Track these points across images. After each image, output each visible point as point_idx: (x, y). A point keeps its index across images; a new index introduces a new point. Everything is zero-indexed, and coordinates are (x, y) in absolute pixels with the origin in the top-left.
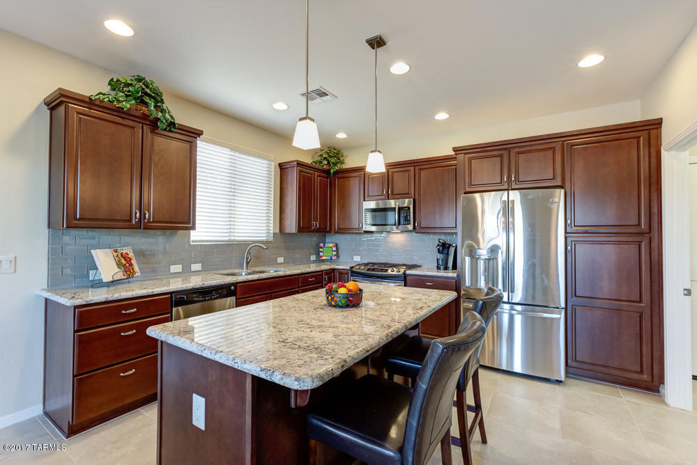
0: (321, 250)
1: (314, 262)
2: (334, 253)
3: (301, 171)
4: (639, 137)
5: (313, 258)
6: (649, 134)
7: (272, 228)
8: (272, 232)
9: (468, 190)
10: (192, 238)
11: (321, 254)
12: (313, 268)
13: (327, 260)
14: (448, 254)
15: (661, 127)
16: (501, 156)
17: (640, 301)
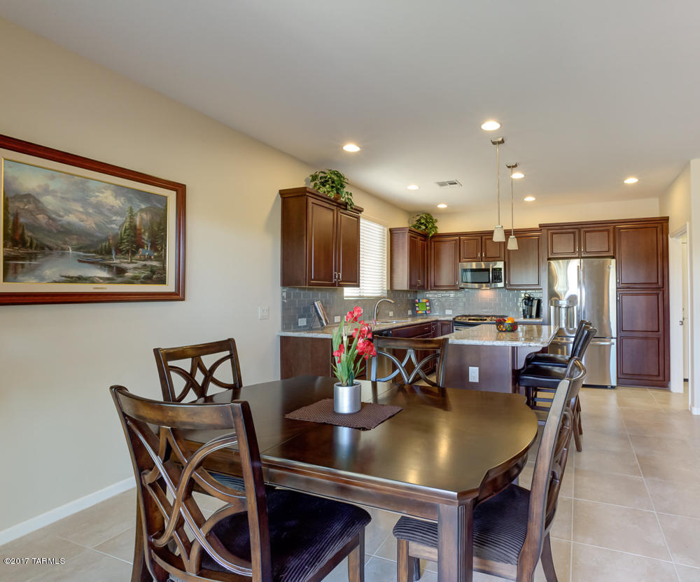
0: (417, 305)
1: (410, 316)
2: (428, 308)
3: (411, 237)
4: (657, 227)
5: (410, 312)
6: (662, 226)
7: (385, 286)
8: (386, 289)
9: (550, 256)
10: (345, 294)
11: (417, 309)
12: (410, 321)
13: (422, 314)
14: (532, 306)
15: (668, 222)
16: (574, 233)
17: (658, 331)
